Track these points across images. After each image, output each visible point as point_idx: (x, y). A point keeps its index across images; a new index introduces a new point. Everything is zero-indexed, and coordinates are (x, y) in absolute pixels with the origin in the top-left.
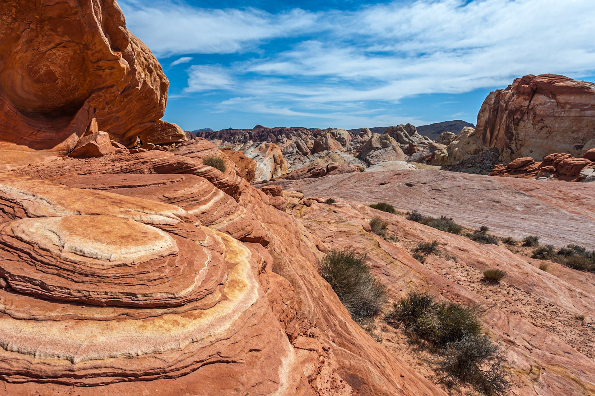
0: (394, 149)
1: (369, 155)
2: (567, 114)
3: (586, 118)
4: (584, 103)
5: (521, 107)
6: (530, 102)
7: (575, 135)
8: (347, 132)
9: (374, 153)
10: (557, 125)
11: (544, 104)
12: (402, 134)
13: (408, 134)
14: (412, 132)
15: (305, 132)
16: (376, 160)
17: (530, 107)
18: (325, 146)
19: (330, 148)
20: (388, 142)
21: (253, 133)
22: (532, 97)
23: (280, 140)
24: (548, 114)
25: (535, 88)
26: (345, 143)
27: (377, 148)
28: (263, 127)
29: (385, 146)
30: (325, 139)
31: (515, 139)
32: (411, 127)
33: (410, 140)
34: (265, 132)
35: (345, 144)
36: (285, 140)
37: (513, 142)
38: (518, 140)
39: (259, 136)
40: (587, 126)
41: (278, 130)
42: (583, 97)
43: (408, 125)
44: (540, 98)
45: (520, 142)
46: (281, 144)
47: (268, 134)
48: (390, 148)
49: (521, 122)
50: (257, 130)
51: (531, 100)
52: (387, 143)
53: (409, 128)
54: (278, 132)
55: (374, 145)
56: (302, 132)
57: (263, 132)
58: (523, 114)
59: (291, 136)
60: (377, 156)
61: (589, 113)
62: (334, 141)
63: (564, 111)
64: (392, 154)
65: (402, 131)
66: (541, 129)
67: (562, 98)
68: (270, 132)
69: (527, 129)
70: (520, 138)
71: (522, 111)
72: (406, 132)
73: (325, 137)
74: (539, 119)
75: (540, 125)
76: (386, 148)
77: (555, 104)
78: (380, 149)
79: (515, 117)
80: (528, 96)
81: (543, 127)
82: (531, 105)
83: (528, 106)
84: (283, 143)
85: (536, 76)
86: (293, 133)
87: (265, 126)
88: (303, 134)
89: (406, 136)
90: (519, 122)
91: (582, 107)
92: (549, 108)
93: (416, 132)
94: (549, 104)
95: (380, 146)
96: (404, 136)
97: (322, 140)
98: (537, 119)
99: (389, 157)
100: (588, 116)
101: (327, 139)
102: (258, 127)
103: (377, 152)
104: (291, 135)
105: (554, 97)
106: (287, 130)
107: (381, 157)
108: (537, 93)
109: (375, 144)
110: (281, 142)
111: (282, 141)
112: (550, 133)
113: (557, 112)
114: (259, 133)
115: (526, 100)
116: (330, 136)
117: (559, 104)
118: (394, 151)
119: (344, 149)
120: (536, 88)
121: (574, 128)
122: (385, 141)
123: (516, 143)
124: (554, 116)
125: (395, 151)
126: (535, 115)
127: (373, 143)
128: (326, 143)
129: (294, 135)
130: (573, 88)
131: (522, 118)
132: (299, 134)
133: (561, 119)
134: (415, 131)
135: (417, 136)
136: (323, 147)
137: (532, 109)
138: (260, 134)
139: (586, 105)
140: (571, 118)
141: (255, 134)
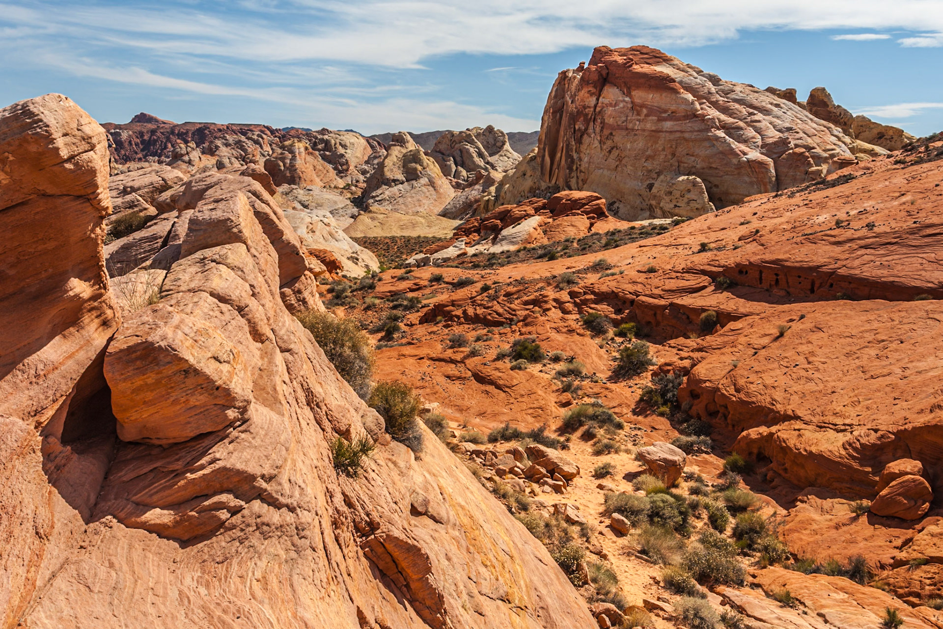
0: (432, 183)
1: (373, 197)
2: (642, 125)
3: (663, 135)
4: (663, 106)
5: (585, 107)
6: (598, 99)
7: (649, 165)
8: (363, 142)
9: (387, 193)
10: (629, 146)
11: (616, 105)
12: (472, 150)
13: (483, 150)
14: (499, 144)
15: (255, 137)
16: (390, 207)
17: (598, 109)
18: (288, 175)
19: (300, 178)
20: (419, 168)
21: (124, 135)
22: (601, 90)
23: (182, 155)
24: (619, 123)
25: (604, 72)
26: (345, 167)
27: (394, 181)
28: (156, 121)
29: (412, 176)
30: (290, 156)
31: (577, 168)
32: (495, 133)
33: (488, 163)
34: (158, 134)
35: (347, 170)
36: (195, 155)
37: (574, 174)
38: (581, 171)
39: (143, 142)
40: (663, 150)
41: (193, 129)
42: (664, 95)
43: (490, 129)
44: (611, 94)
45: (582, 176)
46: (184, 166)
47: (168, 139)
48: (423, 181)
49: (585, 136)
50: (138, 127)
51: (599, 96)
52: (416, 169)
53: (491, 136)
54: (193, 134)
55: (389, 175)
56: (248, 138)
57: (153, 132)
58: (587, 122)
59: (217, 147)
60: (391, 199)
61: (668, 125)
62: (316, 163)
63: (639, 120)
64: (428, 194)
65: (472, 142)
66: (610, 152)
67: (639, 95)
68: (173, 133)
69: (593, 152)
70: (582, 168)
71: (587, 115)
72: (481, 146)
73: (291, 152)
74: (608, 133)
75: (609, 143)
76: (414, 182)
77: (630, 106)
78: (402, 183)
79: (577, 127)
80: (595, 87)
81: (612, 148)
82: (599, 105)
83: (595, 106)
84: (190, 162)
85: (611, 51)
86: (224, 138)
87: (161, 117)
88: (250, 143)
89: (480, 155)
90: (581, 136)
91: (660, 114)
92: (621, 113)
93: (507, 146)
94: (621, 105)
95: (401, 177)
96: (475, 155)
97: (283, 159)
98: (606, 132)
99: (419, 200)
100: (666, 132)
101: (294, 158)
102: (142, 118)
103: (395, 189)
104: (219, 143)
105: (629, 94)
106: (220, 130)
107: (401, 200)
108: (609, 82)
109: (392, 170)
110: (184, 162)
111: (186, 158)
112: (620, 159)
113: (631, 121)
114: (141, 134)
115: (592, 94)
116: (302, 150)
117: (635, 108)
118: (431, 188)
119: (341, 183)
120: (608, 74)
121: (649, 152)
122: (413, 165)
123: (577, 177)
124: (627, 129)
125: (433, 187)
126: (603, 125)
127: (386, 169)
128: (292, 168)
129: (227, 145)
130: (653, 78)
131: (586, 129)
132: (240, 141)
133: (635, 135)
134: (504, 143)
135: (509, 155)
136: (285, 176)
137: (600, 112)
138: (146, 137)
139: (665, 111)
140: (646, 134)
141: (130, 136)
